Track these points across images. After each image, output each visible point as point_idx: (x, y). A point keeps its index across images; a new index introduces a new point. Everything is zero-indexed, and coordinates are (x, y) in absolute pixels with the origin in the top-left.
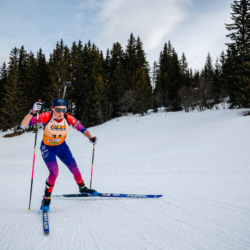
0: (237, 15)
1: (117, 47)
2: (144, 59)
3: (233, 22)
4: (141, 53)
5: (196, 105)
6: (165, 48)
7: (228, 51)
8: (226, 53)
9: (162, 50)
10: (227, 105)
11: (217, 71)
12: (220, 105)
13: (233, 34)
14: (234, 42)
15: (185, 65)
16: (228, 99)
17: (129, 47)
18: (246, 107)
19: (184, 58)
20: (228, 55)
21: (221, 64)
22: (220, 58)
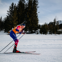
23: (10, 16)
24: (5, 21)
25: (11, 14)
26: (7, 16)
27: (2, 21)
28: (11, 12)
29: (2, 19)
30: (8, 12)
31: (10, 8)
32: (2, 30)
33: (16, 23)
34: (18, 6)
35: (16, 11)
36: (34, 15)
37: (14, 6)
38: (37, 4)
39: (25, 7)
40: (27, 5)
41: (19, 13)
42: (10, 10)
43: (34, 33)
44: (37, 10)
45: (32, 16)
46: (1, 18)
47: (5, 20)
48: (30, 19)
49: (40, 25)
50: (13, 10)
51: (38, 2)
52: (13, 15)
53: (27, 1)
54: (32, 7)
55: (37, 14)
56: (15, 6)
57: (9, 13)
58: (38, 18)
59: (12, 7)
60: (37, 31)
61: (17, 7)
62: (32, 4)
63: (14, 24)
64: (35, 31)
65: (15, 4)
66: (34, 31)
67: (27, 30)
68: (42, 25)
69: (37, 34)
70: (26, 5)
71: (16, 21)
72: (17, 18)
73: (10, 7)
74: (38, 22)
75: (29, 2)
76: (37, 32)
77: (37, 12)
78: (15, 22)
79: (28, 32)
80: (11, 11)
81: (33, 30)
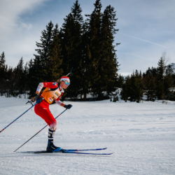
23: (45, 55)
24: (30, 70)
25: (45, 50)
26: (37, 57)
27: (24, 68)
28: (47, 45)
29: (24, 65)
30: (38, 46)
31: (45, 36)
32: (22, 93)
33: (58, 74)
34: (63, 30)
35: (59, 43)
36: (106, 51)
37: (53, 29)
38: (113, 23)
39: (82, 32)
40: (87, 27)
41: (67, 48)
42: (44, 42)
43: (106, 98)
44: (113, 38)
45: (101, 53)
46: (21, 61)
47: (30, 66)
48: (96, 61)
49: (120, 77)
50: (52, 40)
51: (115, 18)
52: (50, 54)
53: (86, 16)
54: (99, 31)
55: (112, 47)
56: (56, 30)
57: (42, 48)
58: (115, 59)
59: (49, 33)
60: (114, 93)
61: (61, 33)
62: (101, 22)
63: (54, 77)
64: (108, 93)
65: (57, 26)
66: (105, 93)
67: (88, 92)
68: (128, 78)
69: (115, 101)
70: (84, 26)
71: (59, 68)
72: (61, 61)
73: (43, 34)
74: (117, 70)
75: (92, 18)
76: (114, 95)
77: (113, 44)
78: (57, 72)
79: (89, 96)
80: (47, 43)
81: (105, 90)
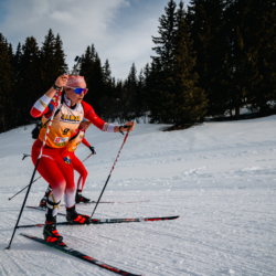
0: (164, 30)
1: (31, 42)
2: (62, 61)
3: (160, 36)
4: (60, 54)
5: (116, 117)
6: (88, 51)
7: (153, 64)
8: (150, 66)
9: (85, 53)
10: (147, 119)
11: (140, 83)
12: (141, 119)
13: (159, 48)
14: (159, 56)
15: (108, 73)
16: (149, 113)
17: (46, 44)
18: (166, 122)
19: (107, 65)
20: (153, 69)
21: (144, 76)
22: (144, 70)
